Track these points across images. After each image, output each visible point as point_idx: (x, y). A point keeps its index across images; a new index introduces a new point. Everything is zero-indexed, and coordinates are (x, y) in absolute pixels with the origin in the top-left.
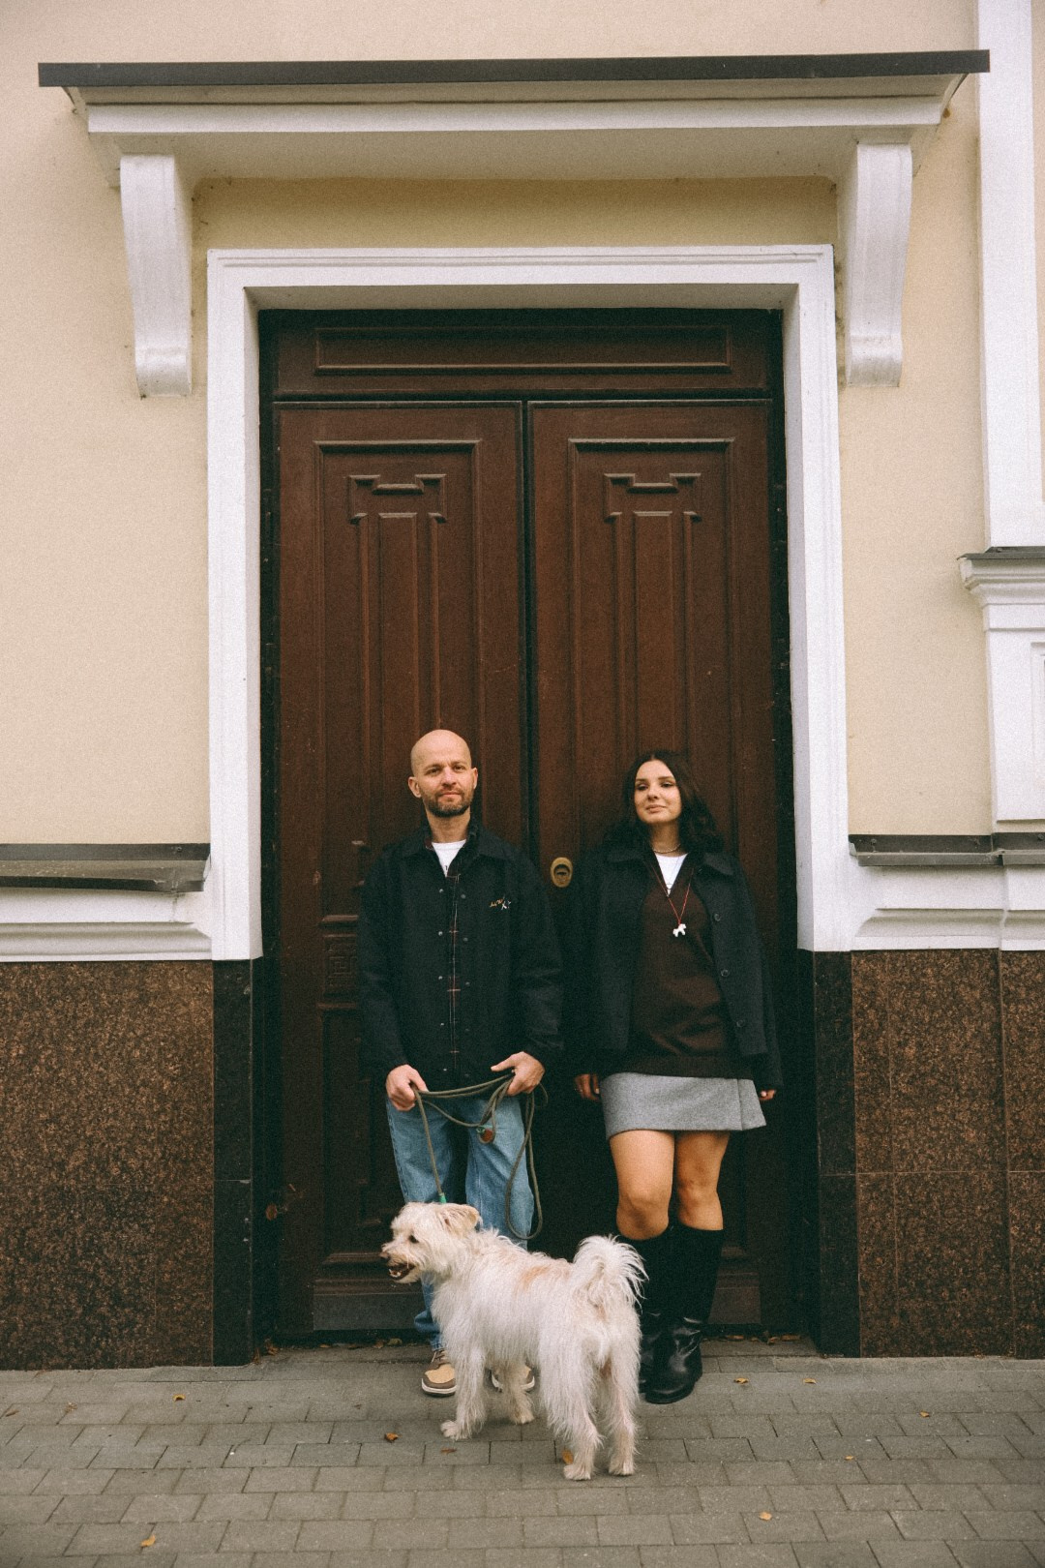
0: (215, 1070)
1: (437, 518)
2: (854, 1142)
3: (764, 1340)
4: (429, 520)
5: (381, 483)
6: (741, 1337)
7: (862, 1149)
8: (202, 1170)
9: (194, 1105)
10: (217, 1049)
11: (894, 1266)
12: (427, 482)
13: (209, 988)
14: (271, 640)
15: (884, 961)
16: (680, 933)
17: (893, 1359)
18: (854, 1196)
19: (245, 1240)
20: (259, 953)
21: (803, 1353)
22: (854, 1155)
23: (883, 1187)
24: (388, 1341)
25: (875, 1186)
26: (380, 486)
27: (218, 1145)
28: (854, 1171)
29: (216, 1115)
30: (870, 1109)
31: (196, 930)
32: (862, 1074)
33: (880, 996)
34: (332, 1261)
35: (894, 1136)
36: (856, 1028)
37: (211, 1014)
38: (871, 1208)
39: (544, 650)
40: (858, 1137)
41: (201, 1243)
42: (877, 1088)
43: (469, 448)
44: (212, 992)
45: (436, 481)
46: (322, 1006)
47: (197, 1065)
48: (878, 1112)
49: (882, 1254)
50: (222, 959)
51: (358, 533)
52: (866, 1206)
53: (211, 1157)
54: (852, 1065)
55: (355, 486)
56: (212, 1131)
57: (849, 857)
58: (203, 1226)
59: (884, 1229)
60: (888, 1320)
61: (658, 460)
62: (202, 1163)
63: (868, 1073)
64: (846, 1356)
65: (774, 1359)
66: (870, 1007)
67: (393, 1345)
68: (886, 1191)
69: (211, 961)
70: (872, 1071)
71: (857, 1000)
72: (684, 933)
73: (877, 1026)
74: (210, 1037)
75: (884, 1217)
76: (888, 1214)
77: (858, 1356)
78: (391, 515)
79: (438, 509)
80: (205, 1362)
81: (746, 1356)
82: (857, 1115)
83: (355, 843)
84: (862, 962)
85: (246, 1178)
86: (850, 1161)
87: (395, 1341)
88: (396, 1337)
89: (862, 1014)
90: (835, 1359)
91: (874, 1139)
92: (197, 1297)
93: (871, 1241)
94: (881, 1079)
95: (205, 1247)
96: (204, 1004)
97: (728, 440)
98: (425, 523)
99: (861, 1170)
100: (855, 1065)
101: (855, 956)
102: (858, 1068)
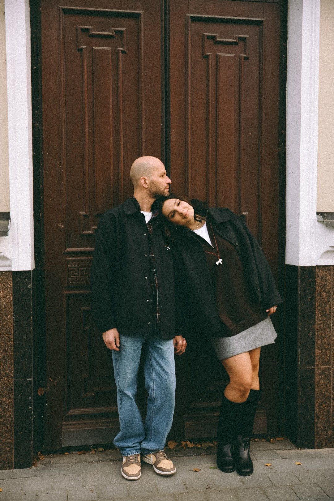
0: (14, 325)
1: (122, 51)
2: (314, 353)
3: (268, 440)
4: (118, 52)
5: (93, 31)
6: (258, 440)
7: (318, 356)
8: (7, 375)
9: (2, 343)
10: (14, 315)
11: (331, 407)
12: (116, 32)
13: (10, 285)
14: (38, 109)
15: (330, 270)
16: (219, 263)
17: (329, 449)
18: (314, 377)
19: (30, 408)
20: (34, 268)
21: (289, 448)
22: (315, 358)
23: (327, 373)
24: (97, 449)
25: (323, 372)
26: (93, 32)
27: (15, 362)
28: (314, 366)
29: (14, 348)
30: (322, 338)
31: (4, 256)
32: (319, 322)
33: (328, 287)
34: (70, 414)
35: (332, 350)
36: (317, 301)
37: (12, 298)
38: (322, 382)
39: (174, 119)
40: (317, 350)
41: (7, 410)
42: (325, 329)
43: (137, 16)
44: (12, 287)
45: (122, 32)
46: (65, 292)
47: (4, 323)
48: (325, 339)
49: (325, 402)
50: (18, 270)
51: (82, 57)
52: (319, 382)
53: (12, 368)
54: (315, 317)
55: (80, 32)
56: (13, 355)
57: (317, 222)
58: (8, 401)
59: (327, 391)
60: (327, 432)
61: (229, 28)
62: (7, 371)
63: (322, 322)
64: (309, 449)
65: (278, 452)
66: (323, 291)
67: (99, 452)
68: (328, 375)
69: (11, 271)
70: (323, 321)
71: (318, 288)
72: (221, 263)
73: (326, 299)
74: (11, 309)
75: (327, 386)
76: (328, 385)
77: (314, 448)
78: (98, 48)
79: (122, 47)
80: (10, 468)
81: (265, 450)
82: (316, 341)
83: (81, 213)
84: (321, 271)
85: (30, 378)
86: (312, 361)
87: (101, 449)
88: (101, 447)
89: (320, 295)
90: (304, 450)
91: (323, 351)
92: (5, 437)
93: (321, 397)
94: (327, 324)
95: (10, 412)
96: (8, 293)
97: (263, 19)
98: (115, 53)
99: (317, 366)
100: (316, 318)
101: (318, 268)
102: (317, 320)
